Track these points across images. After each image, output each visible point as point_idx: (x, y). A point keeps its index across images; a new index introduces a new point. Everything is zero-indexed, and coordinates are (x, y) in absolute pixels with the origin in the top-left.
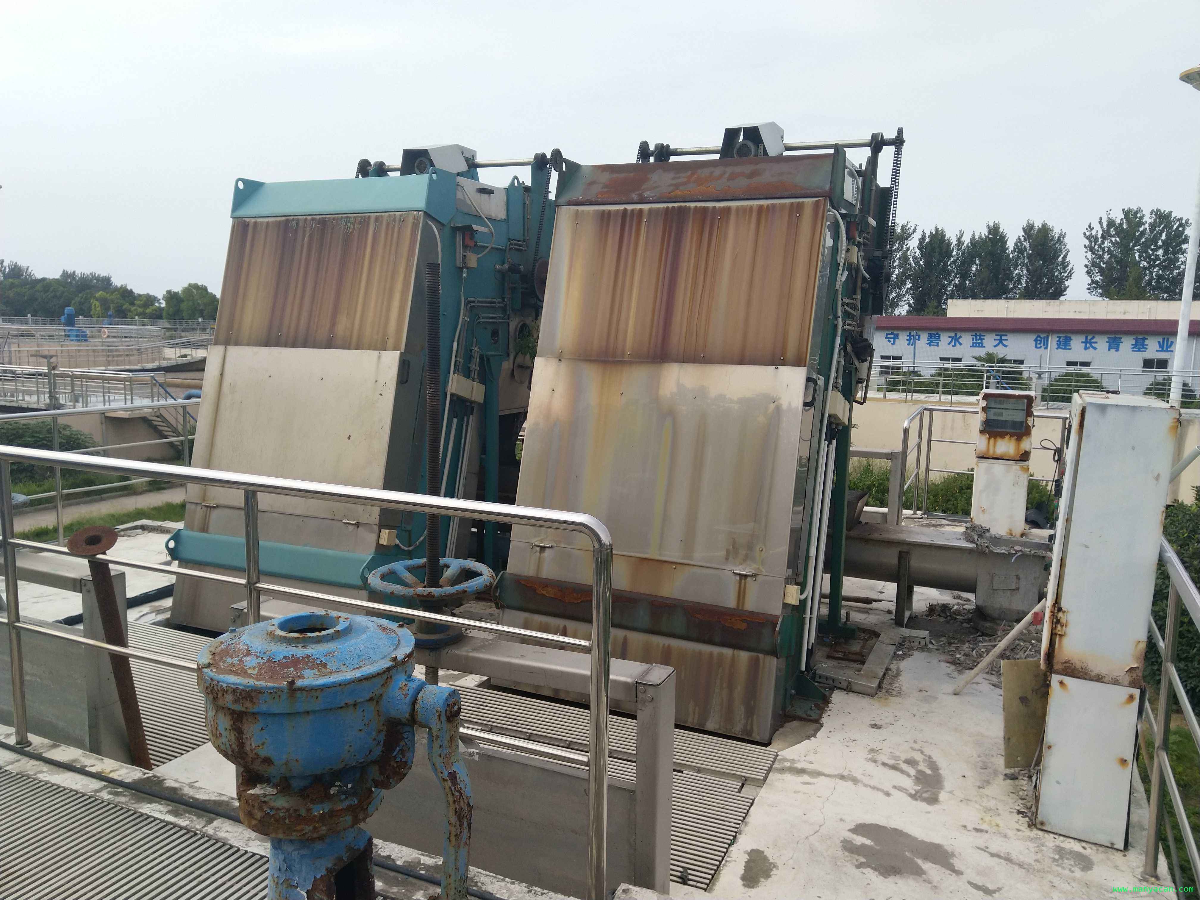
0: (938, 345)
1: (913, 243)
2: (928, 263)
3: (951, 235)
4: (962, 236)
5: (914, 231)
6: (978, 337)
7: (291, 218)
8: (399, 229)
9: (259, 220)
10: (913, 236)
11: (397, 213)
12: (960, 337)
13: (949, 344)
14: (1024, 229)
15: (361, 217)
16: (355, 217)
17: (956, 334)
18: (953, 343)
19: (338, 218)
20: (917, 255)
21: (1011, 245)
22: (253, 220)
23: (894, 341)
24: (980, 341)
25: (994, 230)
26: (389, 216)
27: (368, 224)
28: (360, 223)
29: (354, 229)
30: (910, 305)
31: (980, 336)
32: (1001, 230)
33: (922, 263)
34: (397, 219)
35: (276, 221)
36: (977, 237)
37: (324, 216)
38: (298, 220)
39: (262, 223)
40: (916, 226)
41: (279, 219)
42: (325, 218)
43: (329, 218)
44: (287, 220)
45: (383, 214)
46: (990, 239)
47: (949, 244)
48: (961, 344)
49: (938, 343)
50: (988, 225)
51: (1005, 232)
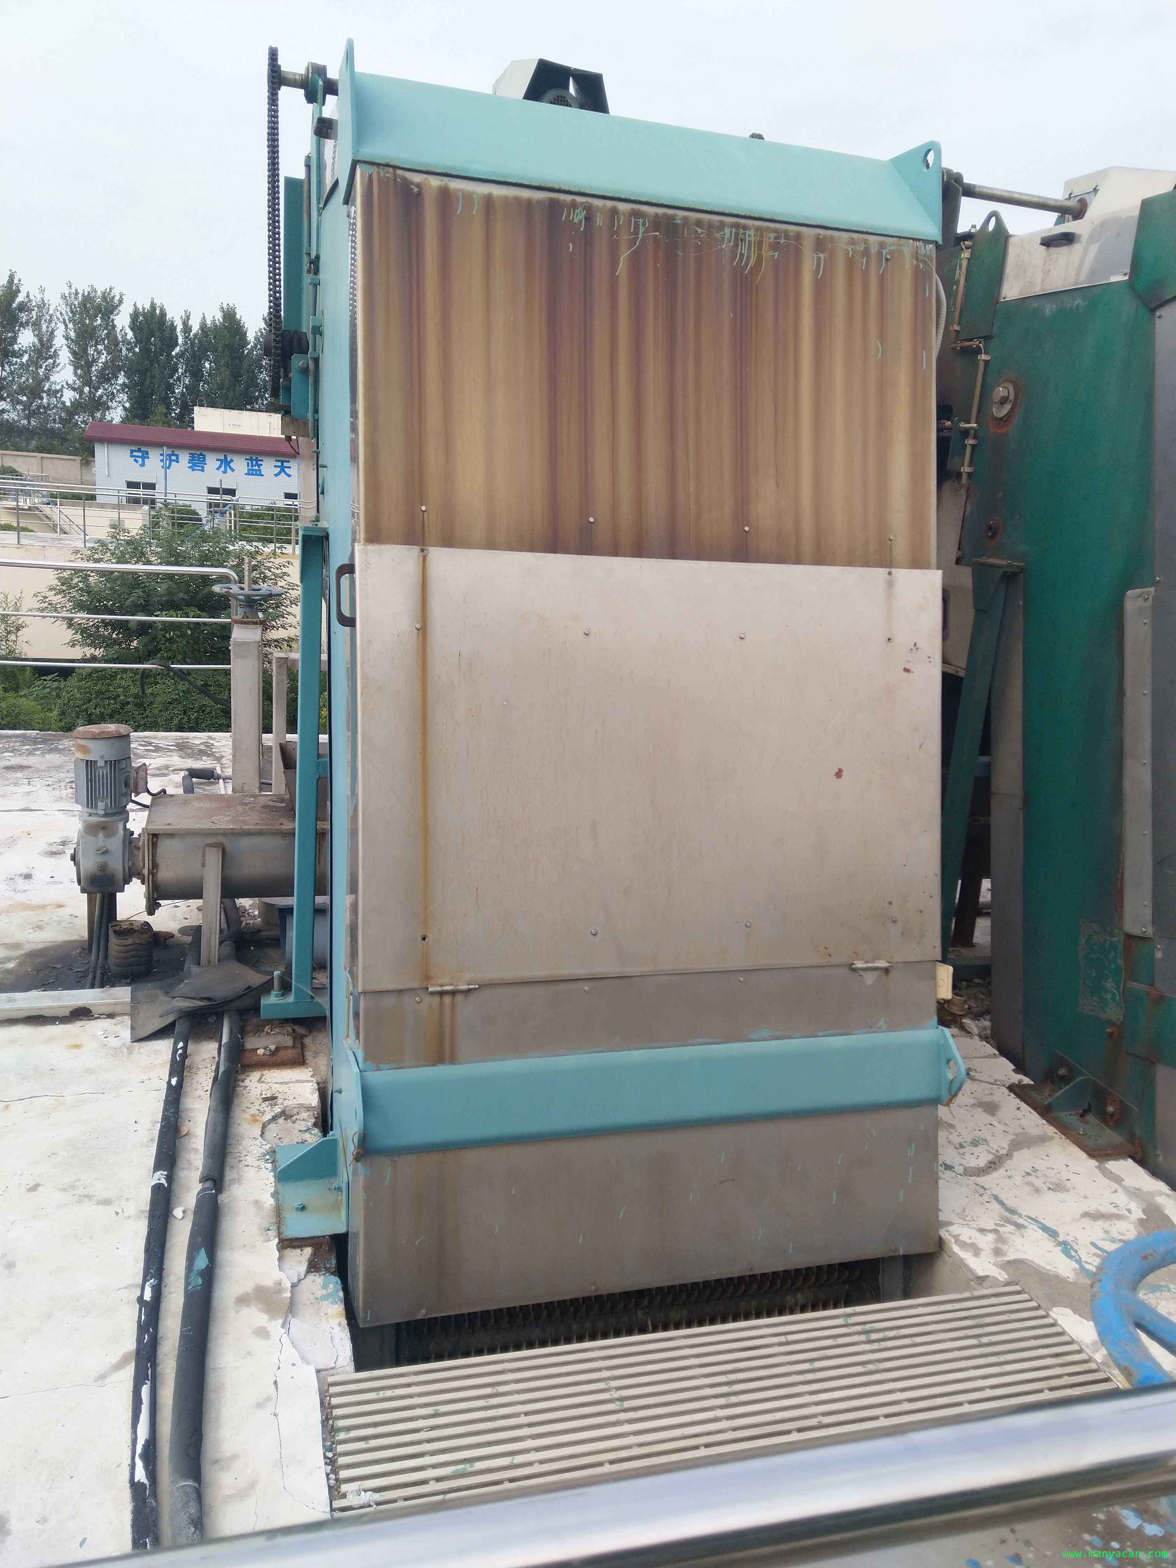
0: (203, 470)
1: (122, 321)
2: (146, 351)
3: (174, 315)
4: (188, 318)
5: (121, 301)
6: (254, 462)
7: (568, 198)
8: (882, 278)
9: (455, 185)
10: (120, 308)
11: (871, 238)
12: (232, 461)
13: (218, 469)
14: (264, 319)
15: (776, 231)
16: (758, 229)
17: (226, 457)
18: (223, 469)
19: (710, 225)
20: (129, 337)
21: (251, 336)
22: (435, 182)
23: (143, 461)
24: (257, 468)
25: (230, 315)
26: (853, 242)
27: (798, 251)
28: (775, 246)
29: (759, 259)
30: (125, 408)
31: (257, 460)
32: (238, 316)
33: (137, 350)
34: (874, 250)
35: (517, 199)
36: (209, 322)
37: (670, 212)
38: (589, 208)
39: (468, 197)
40: (121, 295)
41: (525, 194)
42: (673, 217)
43: (685, 219)
44: (553, 203)
45: (836, 234)
46: (226, 328)
47: (173, 328)
48: (233, 470)
49: (203, 467)
50: (222, 308)
51: (243, 320)
